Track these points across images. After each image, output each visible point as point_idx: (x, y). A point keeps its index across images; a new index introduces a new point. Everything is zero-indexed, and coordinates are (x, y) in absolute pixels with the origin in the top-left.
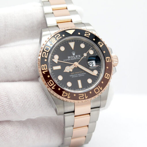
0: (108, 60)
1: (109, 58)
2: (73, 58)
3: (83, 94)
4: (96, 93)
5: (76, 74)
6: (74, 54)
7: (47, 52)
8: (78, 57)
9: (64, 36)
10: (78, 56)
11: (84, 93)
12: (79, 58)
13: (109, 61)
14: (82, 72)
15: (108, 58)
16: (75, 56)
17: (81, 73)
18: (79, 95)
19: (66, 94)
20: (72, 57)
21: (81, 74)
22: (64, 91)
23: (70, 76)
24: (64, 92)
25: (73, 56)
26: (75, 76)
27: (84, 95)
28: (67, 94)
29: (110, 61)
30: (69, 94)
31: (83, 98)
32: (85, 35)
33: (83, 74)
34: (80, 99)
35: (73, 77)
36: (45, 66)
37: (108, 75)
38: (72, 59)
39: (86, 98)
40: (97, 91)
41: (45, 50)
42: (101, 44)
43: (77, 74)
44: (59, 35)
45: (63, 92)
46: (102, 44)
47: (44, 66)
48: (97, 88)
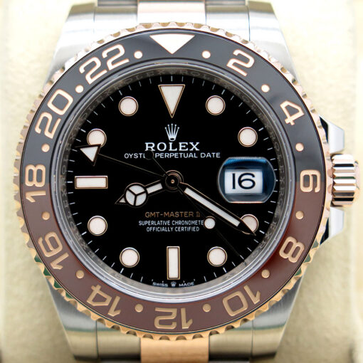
0: (306, 185)
1: (315, 177)
2: (167, 151)
3: (174, 311)
4: (232, 314)
5: (166, 219)
6: (172, 136)
7: (55, 116)
8: (189, 152)
9: (138, 55)
10: (190, 147)
11: (178, 306)
12: (191, 155)
13: (315, 186)
14: (191, 214)
15: (310, 173)
16: (176, 145)
17: (187, 219)
18: (158, 310)
19: (104, 300)
20: (162, 147)
21: (186, 223)
22: (99, 287)
23: (141, 223)
24: (97, 290)
25: (167, 141)
26: (162, 226)
27: (179, 313)
28: (109, 299)
29: (317, 190)
30: (117, 299)
31: (171, 324)
32: (230, 64)
33: (195, 222)
34: (158, 327)
35: (149, 229)
36: (39, 172)
37: (296, 245)
38: (161, 155)
39: (185, 326)
40: (235, 304)
41: (50, 105)
42: (292, 111)
43: (171, 219)
44: (120, 47)
45: (93, 288)
46: (297, 111)
47: (35, 169)
48: (239, 294)
